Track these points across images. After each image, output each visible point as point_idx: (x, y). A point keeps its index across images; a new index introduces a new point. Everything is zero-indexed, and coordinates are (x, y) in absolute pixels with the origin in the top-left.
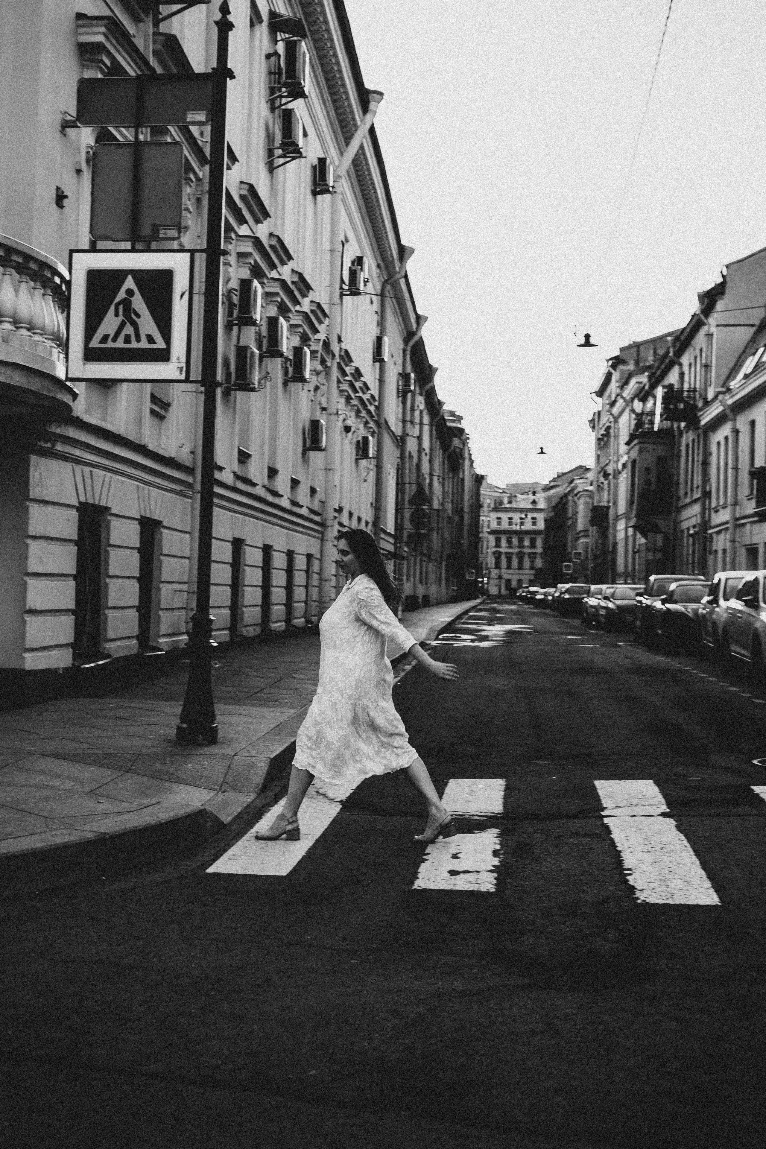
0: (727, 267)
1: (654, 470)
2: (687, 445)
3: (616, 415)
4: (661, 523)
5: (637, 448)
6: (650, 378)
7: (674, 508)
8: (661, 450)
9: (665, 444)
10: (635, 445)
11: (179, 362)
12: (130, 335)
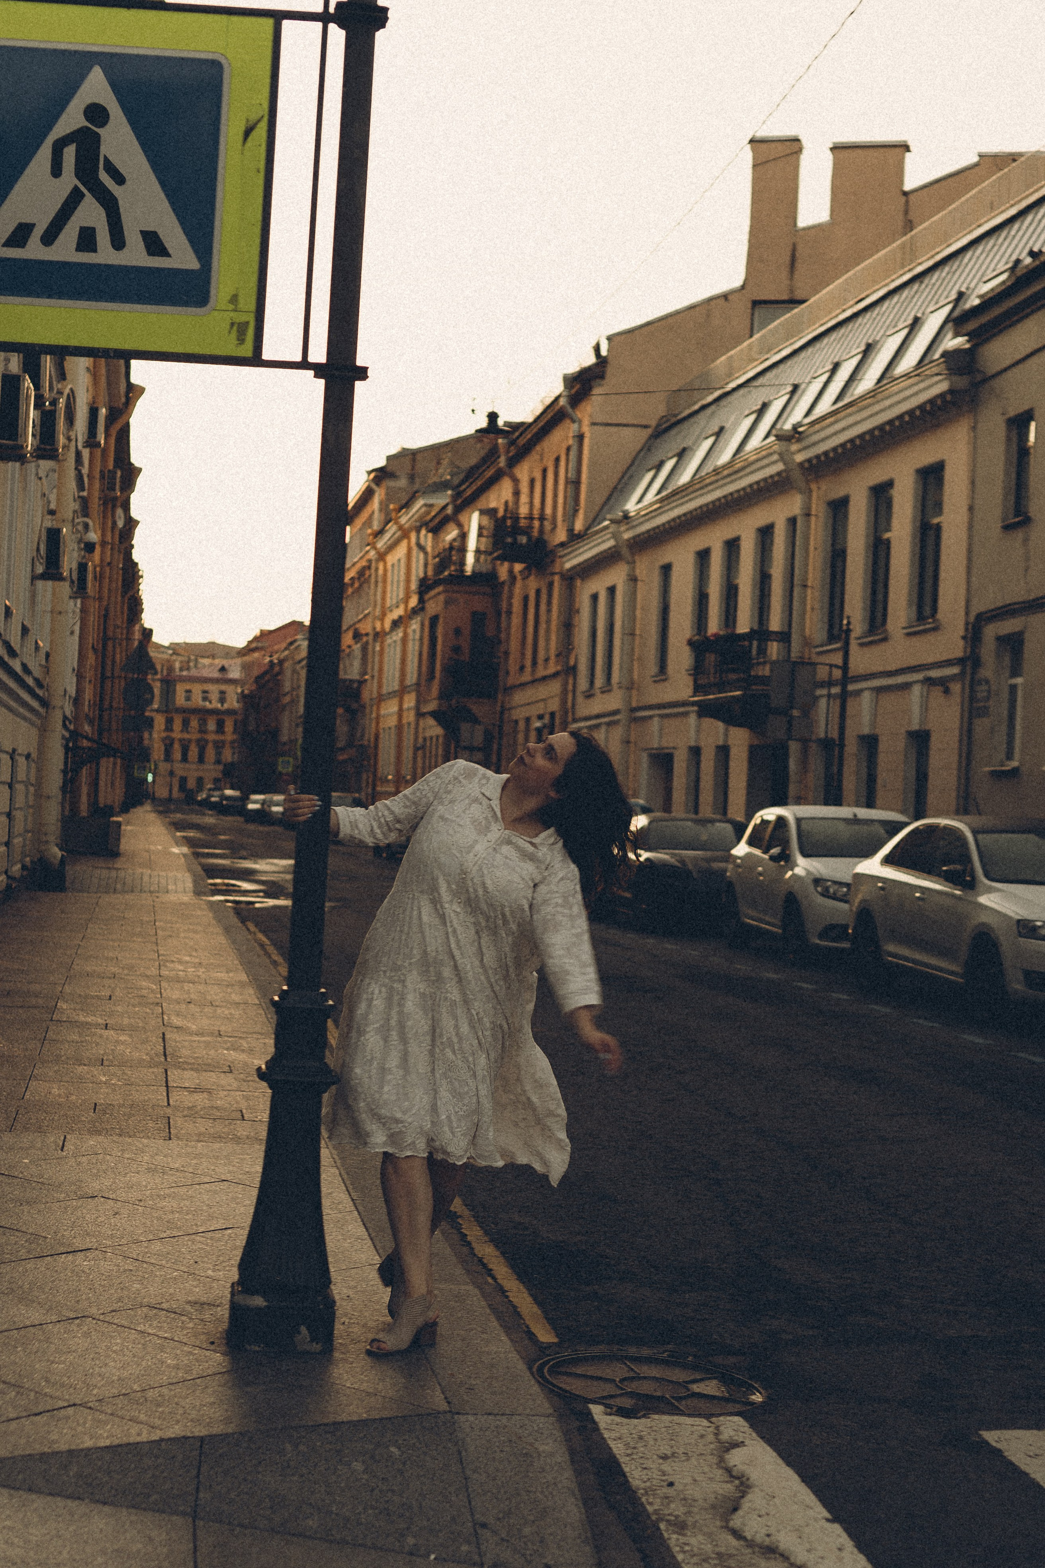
0: (609, 339)
1: (466, 631)
2: (526, 599)
3: (382, 551)
4: (479, 708)
5: (442, 598)
6: (454, 498)
7: (501, 687)
8: (479, 603)
9: (482, 594)
10: (439, 594)
11: (235, 310)
12: (93, 229)
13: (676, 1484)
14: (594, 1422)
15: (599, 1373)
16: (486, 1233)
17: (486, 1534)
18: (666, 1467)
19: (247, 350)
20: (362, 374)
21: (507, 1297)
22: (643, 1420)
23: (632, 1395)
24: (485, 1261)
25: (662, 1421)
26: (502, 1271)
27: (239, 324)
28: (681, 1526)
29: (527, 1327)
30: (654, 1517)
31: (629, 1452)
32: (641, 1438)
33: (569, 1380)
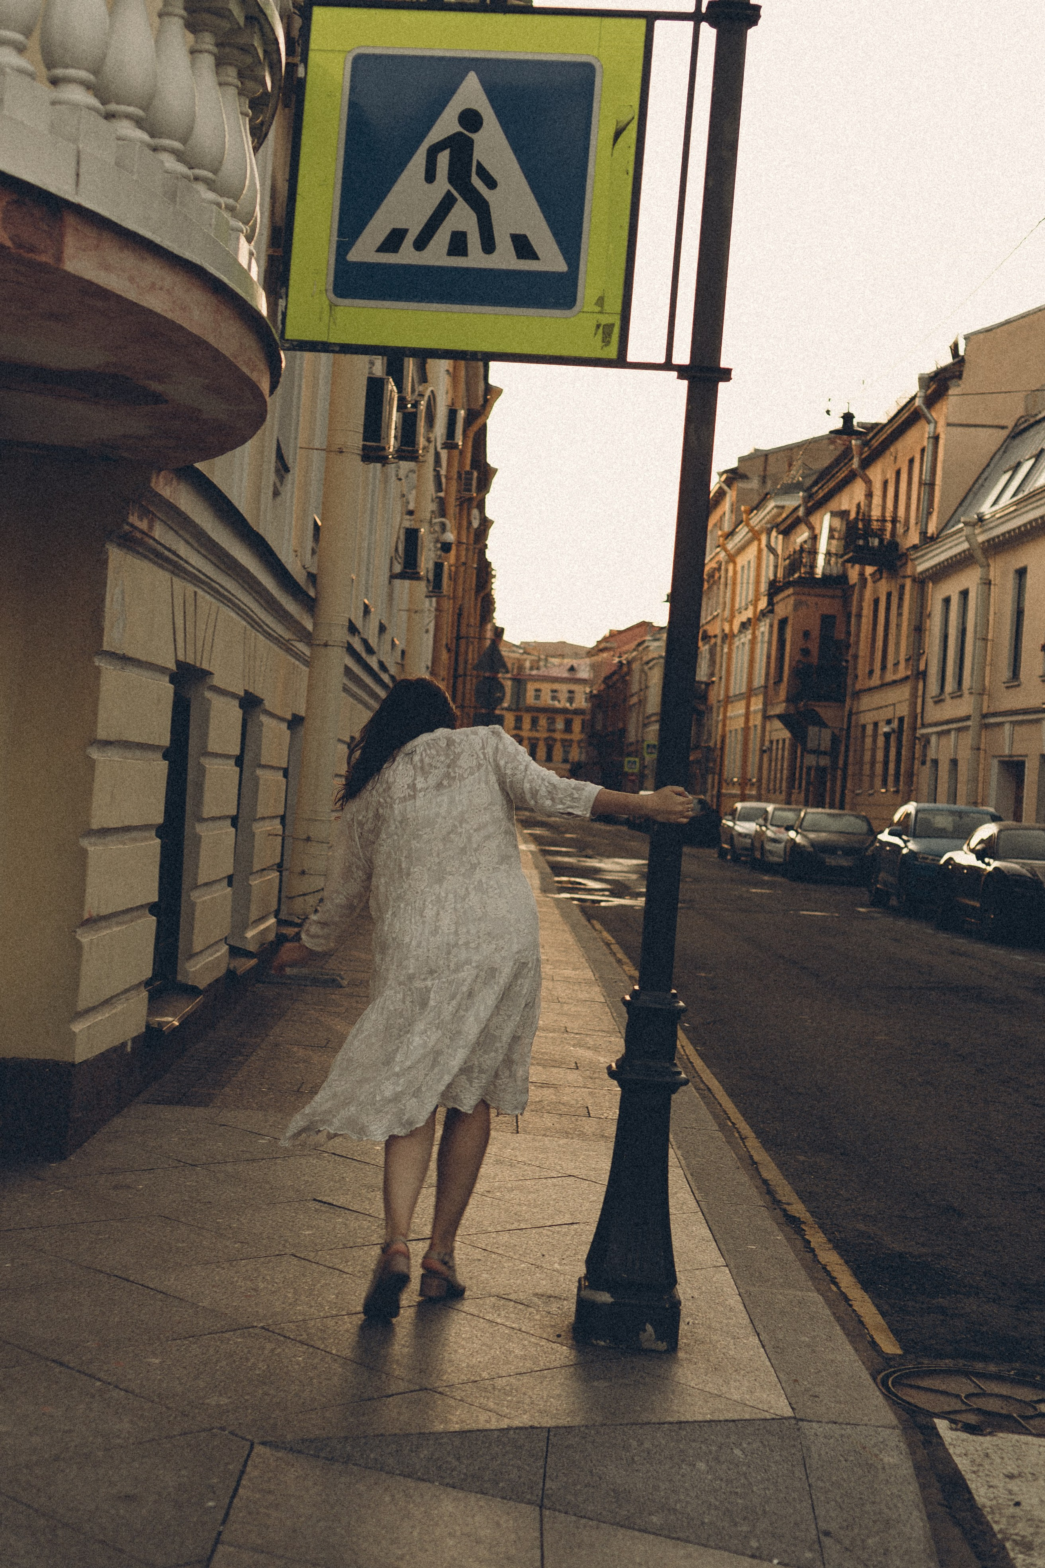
0: (967, 338)
1: (815, 633)
2: (876, 602)
3: (732, 552)
4: (826, 712)
5: (791, 601)
6: (806, 500)
7: (849, 691)
8: (829, 606)
9: (833, 597)
10: (789, 596)
11: (601, 312)
12: (464, 235)
13: (1023, 1504)
14: (938, 1435)
15: (943, 1387)
16: (830, 1241)
17: (827, 1541)
18: (1013, 1485)
19: (612, 352)
20: (726, 375)
21: (851, 1306)
22: (988, 1438)
23: (979, 1411)
24: (829, 1268)
25: (1006, 1440)
26: (846, 1280)
27: (604, 325)
28: (1027, 1547)
29: (871, 1337)
30: (999, 1536)
31: (975, 1469)
32: (987, 1455)
33: (913, 1392)
